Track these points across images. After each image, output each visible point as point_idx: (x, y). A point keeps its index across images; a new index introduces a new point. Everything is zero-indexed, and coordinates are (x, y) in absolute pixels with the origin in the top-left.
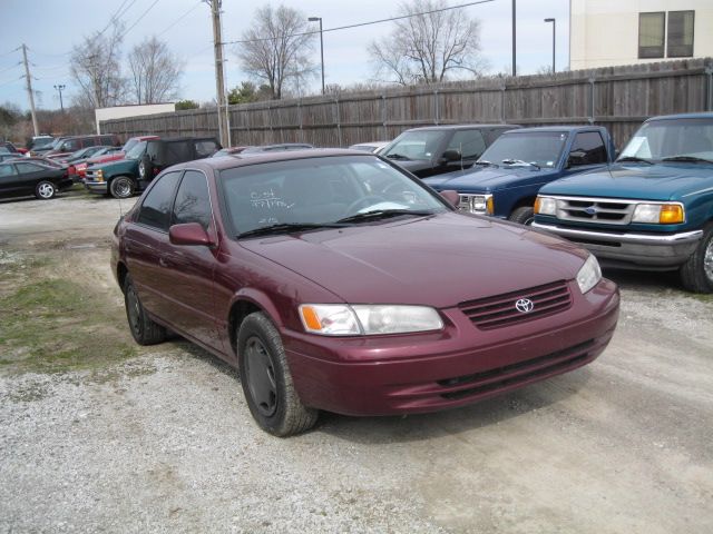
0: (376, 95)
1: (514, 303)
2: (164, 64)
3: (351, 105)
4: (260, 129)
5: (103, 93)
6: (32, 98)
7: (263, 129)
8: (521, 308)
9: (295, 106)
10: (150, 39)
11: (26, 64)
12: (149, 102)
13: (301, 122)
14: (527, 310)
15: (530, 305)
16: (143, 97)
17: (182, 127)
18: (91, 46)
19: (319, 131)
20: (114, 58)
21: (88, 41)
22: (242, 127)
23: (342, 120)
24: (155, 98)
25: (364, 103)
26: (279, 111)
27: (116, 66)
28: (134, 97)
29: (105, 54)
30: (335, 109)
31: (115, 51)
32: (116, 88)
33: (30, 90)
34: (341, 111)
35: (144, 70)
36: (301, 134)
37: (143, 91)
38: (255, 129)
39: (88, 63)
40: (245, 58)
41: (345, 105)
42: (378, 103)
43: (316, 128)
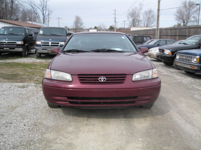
0: (199, 26)
1: (98, 77)
2: (152, 16)
3: (192, 29)
4: (167, 35)
5: (135, 23)
6: (115, 23)
7: (168, 36)
8: (101, 80)
9: (176, 29)
10: (149, 10)
11: (115, 14)
12: (147, 26)
13: (177, 34)
14: (102, 81)
15: (104, 80)
16: (145, 25)
17: (149, 34)
18: (133, 11)
19: (182, 37)
20: (139, 14)
21: (133, 9)
22: (163, 35)
23: (189, 34)
24: (149, 26)
25: (195, 29)
26: (172, 30)
27: (139, 16)
28: (143, 25)
29: (137, 12)
30: (187, 30)
31: (139, 12)
32: (138, 22)
33: (115, 21)
34: (189, 32)
35: (146, 18)
36: (177, 37)
37: (146, 24)
38: (166, 35)
39: (131, 15)
40: (177, 16)
41: (190, 29)
42: (199, 29)
43: (181, 36)
